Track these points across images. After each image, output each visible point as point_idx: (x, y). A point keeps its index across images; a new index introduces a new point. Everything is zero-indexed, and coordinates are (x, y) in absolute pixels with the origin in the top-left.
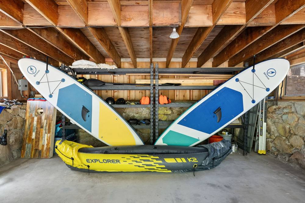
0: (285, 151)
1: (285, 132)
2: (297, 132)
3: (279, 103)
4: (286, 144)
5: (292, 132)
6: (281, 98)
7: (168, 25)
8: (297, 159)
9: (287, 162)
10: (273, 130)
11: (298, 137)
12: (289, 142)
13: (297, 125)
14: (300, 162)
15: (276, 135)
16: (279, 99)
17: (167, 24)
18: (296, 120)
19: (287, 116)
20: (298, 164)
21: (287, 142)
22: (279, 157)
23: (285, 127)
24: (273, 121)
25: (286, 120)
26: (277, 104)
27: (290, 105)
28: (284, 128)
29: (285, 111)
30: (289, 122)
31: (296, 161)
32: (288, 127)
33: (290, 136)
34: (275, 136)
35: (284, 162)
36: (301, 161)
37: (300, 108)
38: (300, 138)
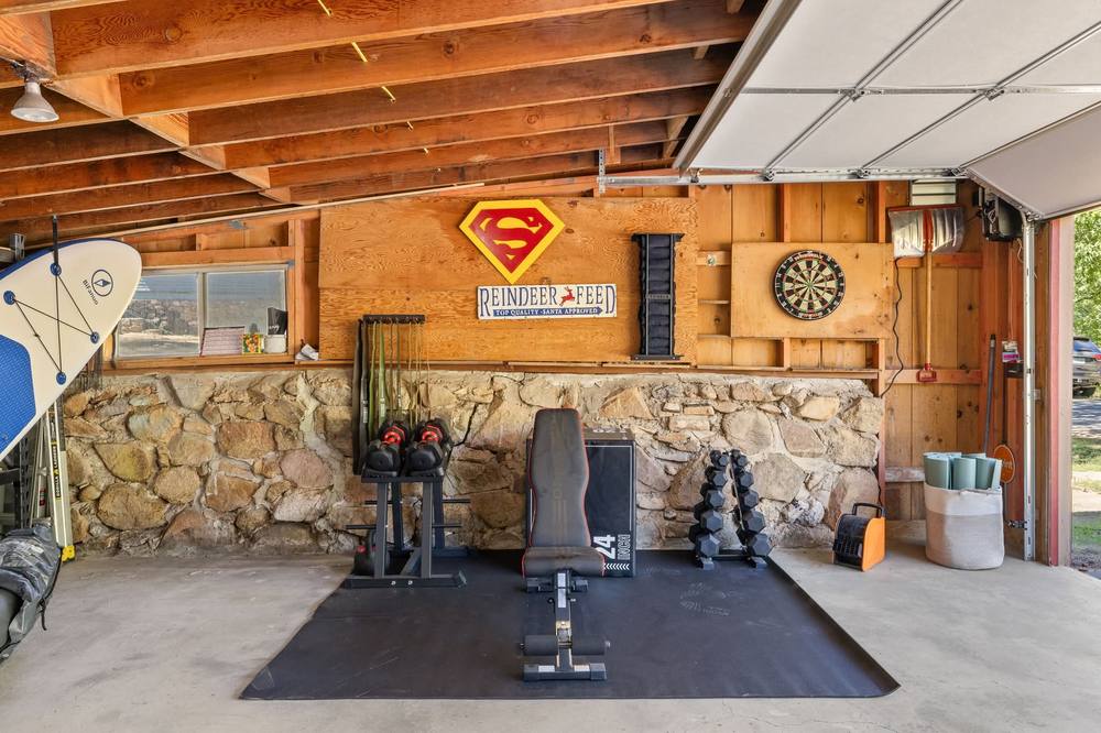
0: (145, 523)
1: (143, 467)
2: (180, 456)
3: (105, 380)
4: (147, 501)
5: (164, 461)
6: (112, 364)
7: (9, 55)
8: (187, 531)
9: (156, 553)
10: (89, 471)
11: (182, 470)
12: (155, 493)
13: (176, 439)
14: (197, 534)
15: (102, 485)
16: (104, 367)
17: (10, 51)
18: (177, 425)
19: (144, 417)
20: (193, 541)
21: (149, 495)
22: (126, 546)
23: (141, 452)
24: (86, 441)
25: (144, 430)
26: (96, 387)
27: (148, 385)
28: (139, 456)
29: (136, 402)
30: (155, 435)
31: (185, 537)
32: (148, 449)
33: (157, 474)
34: (98, 489)
35: (146, 556)
36: (200, 530)
37: (190, 389)
38: (189, 472)
